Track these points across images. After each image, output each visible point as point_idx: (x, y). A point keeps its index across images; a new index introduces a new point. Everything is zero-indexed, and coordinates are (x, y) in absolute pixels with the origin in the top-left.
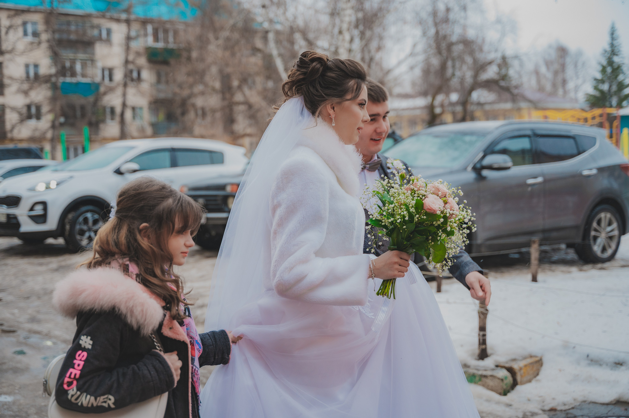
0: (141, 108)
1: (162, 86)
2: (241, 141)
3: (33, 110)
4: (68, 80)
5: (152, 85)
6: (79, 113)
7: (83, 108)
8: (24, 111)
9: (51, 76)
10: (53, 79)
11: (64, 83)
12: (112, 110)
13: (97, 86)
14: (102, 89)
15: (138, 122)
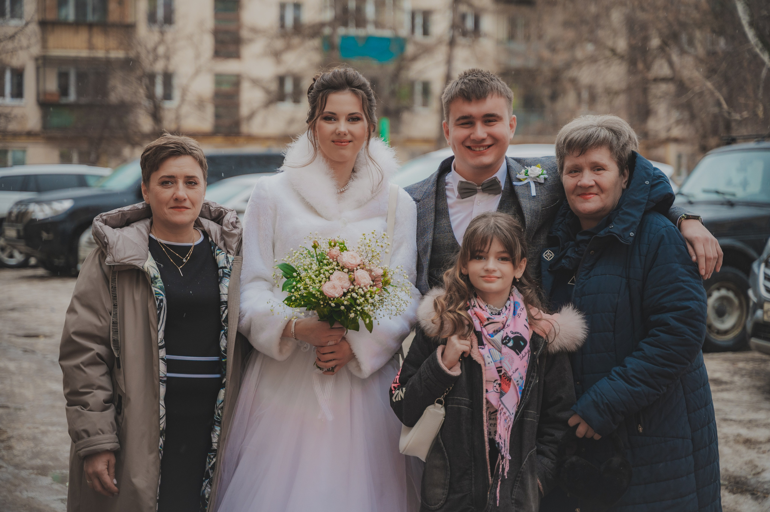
1: (519, 46)
3: (289, 87)
4: (352, 31)
5: (499, 42)
8: (274, 87)
9: (322, 25)
10: (327, 31)
11: (345, 38)
12: (426, 89)
13: (401, 43)
14: (410, 50)
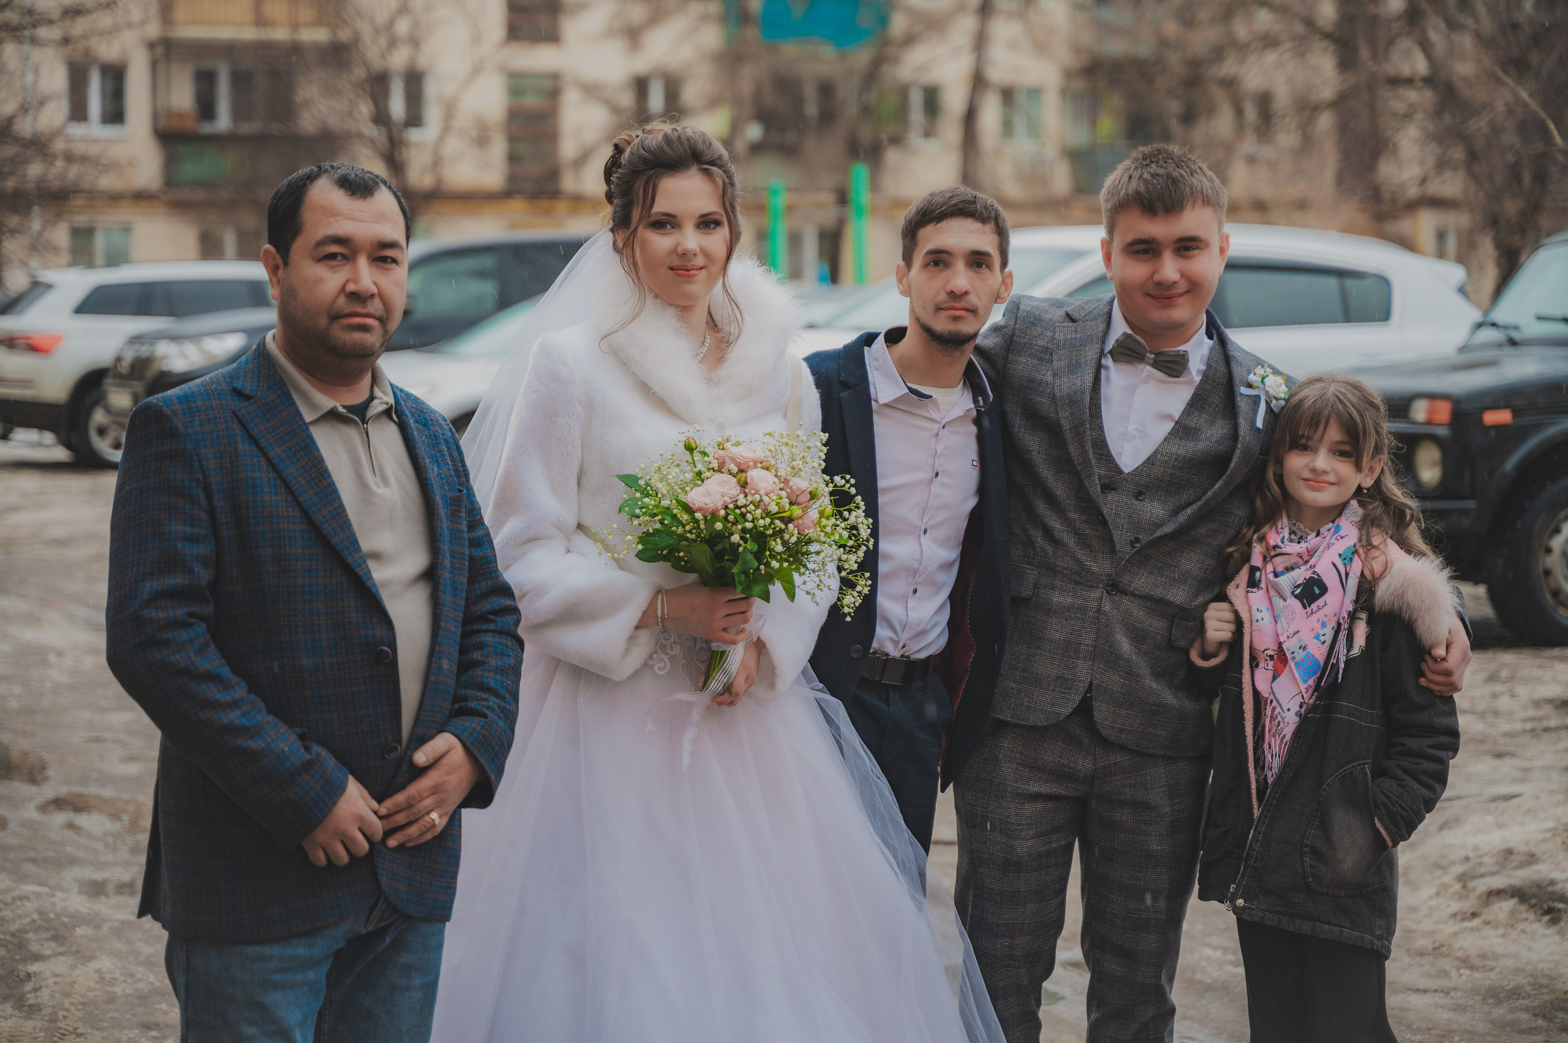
0: (1035, 93)
1: (1119, 15)
2: (1404, 225)
3: (656, 100)
5: (1076, 6)
6: (811, 109)
7: (826, 90)
8: (627, 100)
12: (932, 100)
13: (882, 10)
14: (899, 24)
15: (1023, 146)
